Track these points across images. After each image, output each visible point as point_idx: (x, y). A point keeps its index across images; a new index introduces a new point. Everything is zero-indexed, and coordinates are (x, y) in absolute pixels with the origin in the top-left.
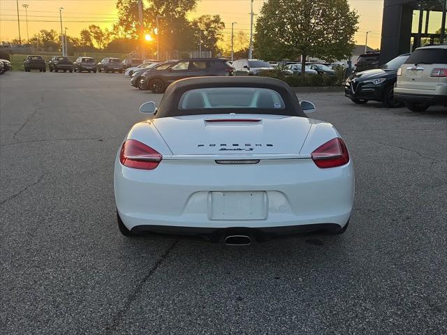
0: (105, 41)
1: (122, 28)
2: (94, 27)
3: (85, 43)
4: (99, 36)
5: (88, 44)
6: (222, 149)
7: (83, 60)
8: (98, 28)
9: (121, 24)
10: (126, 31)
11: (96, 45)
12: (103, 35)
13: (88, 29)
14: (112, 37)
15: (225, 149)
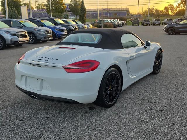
0: (175, 11)
1: (182, 5)
2: (171, 5)
3: (166, 12)
4: (172, 9)
5: (167, 13)
6: (39, 59)
7: (155, 20)
8: (173, 5)
9: (182, 3)
10: (184, 6)
11: (170, 13)
12: (174, 8)
13: (168, 6)
14: (178, 9)
15: (40, 59)
